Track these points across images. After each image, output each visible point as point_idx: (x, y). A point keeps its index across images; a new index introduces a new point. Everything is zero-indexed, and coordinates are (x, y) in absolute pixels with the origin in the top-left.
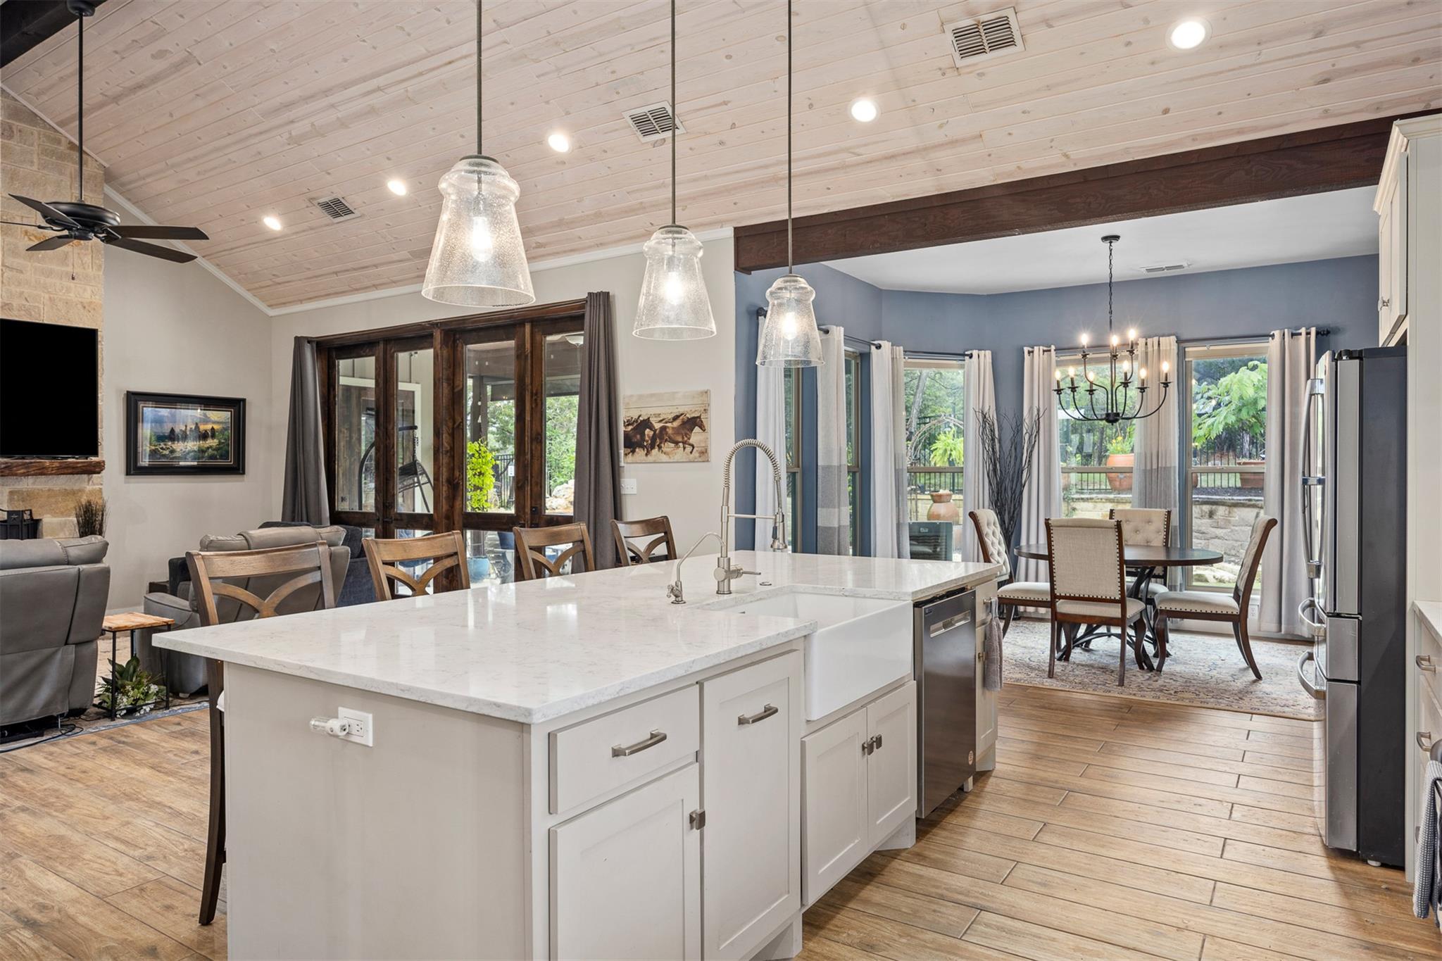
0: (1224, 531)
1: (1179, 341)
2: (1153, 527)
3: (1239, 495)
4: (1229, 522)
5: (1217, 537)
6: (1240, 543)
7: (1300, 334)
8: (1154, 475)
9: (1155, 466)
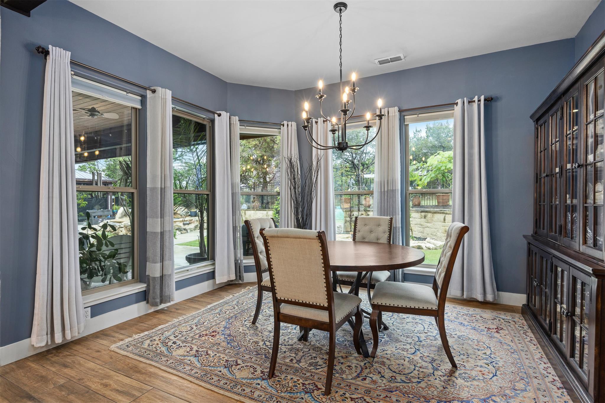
0: (430, 224)
1: (400, 111)
2: (381, 229)
3: (437, 208)
4: (433, 220)
5: (427, 227)
6: (437, 230)
7: (474, 101)
8: (386, 194)
9: (386, 190)
